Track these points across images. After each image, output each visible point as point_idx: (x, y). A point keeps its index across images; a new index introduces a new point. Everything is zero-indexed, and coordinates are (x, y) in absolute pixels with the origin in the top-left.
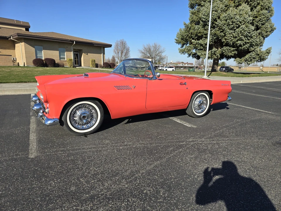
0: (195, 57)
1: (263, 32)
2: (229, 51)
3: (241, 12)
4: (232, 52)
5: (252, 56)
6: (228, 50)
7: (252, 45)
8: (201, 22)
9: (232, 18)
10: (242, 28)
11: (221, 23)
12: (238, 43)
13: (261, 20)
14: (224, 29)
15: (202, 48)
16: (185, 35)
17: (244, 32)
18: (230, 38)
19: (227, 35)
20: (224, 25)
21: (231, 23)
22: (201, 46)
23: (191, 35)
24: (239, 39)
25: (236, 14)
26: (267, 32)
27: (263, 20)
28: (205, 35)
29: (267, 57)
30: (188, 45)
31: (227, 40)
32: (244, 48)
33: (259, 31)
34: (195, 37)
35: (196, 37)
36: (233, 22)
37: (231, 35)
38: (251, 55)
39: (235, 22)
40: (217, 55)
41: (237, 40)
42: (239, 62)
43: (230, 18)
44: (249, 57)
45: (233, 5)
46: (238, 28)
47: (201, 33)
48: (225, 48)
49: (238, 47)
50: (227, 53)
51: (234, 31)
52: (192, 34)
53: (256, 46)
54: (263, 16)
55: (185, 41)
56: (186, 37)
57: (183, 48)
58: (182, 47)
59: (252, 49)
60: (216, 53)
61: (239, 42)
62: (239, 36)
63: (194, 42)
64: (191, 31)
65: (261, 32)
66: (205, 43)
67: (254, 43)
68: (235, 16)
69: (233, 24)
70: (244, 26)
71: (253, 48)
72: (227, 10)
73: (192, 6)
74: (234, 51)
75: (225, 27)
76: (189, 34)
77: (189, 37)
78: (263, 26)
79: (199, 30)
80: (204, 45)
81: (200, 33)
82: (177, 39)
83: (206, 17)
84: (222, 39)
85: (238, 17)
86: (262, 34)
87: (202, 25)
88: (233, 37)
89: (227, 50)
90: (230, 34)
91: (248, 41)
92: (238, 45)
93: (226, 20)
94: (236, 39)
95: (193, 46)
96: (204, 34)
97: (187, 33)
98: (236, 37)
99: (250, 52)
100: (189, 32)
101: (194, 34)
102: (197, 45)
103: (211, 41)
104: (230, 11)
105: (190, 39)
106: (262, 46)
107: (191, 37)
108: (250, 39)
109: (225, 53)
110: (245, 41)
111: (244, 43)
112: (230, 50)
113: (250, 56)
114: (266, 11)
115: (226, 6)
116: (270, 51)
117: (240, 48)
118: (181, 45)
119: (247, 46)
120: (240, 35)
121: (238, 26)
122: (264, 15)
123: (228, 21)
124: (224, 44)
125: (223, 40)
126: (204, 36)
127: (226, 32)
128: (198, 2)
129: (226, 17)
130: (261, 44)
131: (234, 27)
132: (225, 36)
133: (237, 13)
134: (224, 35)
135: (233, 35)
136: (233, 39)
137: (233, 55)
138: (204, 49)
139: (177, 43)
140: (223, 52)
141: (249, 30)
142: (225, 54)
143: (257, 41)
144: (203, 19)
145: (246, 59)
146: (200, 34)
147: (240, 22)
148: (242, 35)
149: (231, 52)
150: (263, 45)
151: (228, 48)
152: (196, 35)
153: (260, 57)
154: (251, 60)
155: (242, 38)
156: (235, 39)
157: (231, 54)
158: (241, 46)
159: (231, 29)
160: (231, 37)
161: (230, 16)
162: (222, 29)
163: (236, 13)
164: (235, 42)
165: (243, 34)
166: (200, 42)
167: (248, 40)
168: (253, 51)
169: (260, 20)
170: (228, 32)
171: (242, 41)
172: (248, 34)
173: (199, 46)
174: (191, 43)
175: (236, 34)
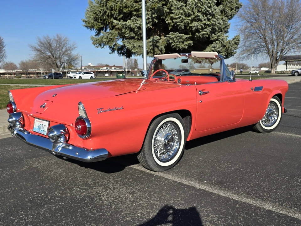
0: (123, 54)
1: (227, 10)
2: (180, 40)
4: (185, 43)
5: (216, 49)
6: (178, 38)
7: (213, 31)
12: (193, 25)
15: (133, 35)
16: (100, 12)
17: (201, 6)
18: (180, 17)
19: (173, 11)
22: (131, 31)
23: (111, 13)
24: (194, 18)
26: (232, 9)
28: (135, 10)
29: (235, 51)
30: (108, 30)
31: (175, 21)
32: (203, 34)
33: (221, 7)
34: (119, 15)
35: (121, 16)
37: (182, 11)
38: (214, 47)
40: (160, 48)
41: (192, 21)
42: (197, 60)
47: (129, 7)
48: (172, 35)
49: (193, 33)
50: (177, 43)
51: (184, 5)
52: (112, 10)
53: (219, 32)
55: (100, 22)
56: (101, 15)
57: (99, 37)
58: (98, 34)
59: (214, 37)
60: (158, 44)
61: (195, 24)
62: (194, 14)
63: (118, 24)
64: (110, 4)
65: (224, 10)
66: (138, 25)
67: (216, 27)
71: (215, 34)
74: (187, 39)
76: (107, 9)
77: (108, 16)
80: (136, 29)
81: (126, 7)
82: (86, 20)
84: (166, 18)
86: (225, 12)
88: (185, 14)
89: (176, 38)
90: (178, 9)
91: (208, 23)
92: (194, 29)
94: (190, 18)
95: (116, 32)
96: (133, 9)
97: (102, 8)
98: (189, 16)
99: (212, 42)
100: (106, 5)
101: (117, 9)
102: (123, 30)
103: (148, 21)
105: (110, 19)
106: (226, 32)
107: (112, 15)
108: (211, 19)
109: (173, 44)
110: (204, 22)
111: (203, 25)
112: (180, 38)
116: (239, 40)
117: (197, 34)
118: (95, 31)
119: (208, 31)
120: (195, 10)
124: (170, 28)
125: (168, 21)
126: (135, 13)
127: (172, 6)
130: (226, 29)
132: (171, 12)
134: (168, 10)
135: (184, 11)
136: (184, 17)
137: (186, 47)
138: (136, 37)
139: (87, 27)
140: (170, 42)
141: (209, 3)
142: (173, 46)
143: (220, 24)
146: (127, 9)
148: (199, 11)
149: (183, 43)
150: (229, 30)
151: (177, 34)
152: (120, 12)
153: (227, 50)
155: (199, 16)
156: (188, 18)
157: (183, 46)
158: (197, 30)
160: (182, 14)
164: (188, 24)
165: (200, 10)
166: (128, 24)
167: (209, 20)
168: (217, 40)
170: (176, 5)
171: (199, 22)
172: (208, 9)
173: (128, 32)
174: (112, 27)
175: (188, 9)
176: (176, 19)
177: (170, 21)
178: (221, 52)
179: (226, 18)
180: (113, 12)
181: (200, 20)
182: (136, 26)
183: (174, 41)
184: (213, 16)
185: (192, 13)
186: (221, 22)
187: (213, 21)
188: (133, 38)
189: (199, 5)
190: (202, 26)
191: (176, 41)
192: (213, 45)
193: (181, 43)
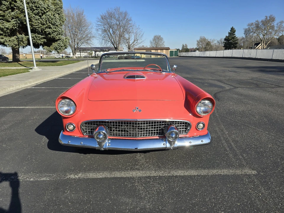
4: (41, 40)
6: (37, 37)
9: (35, 3)
10: (48, 15)
12: (46, 30)
17: (51, 21)
18: (38, 25)
19: (33, 21)
21: (34, 8)
24: (47, 26)
32: (53, 36)
36: (36, 7)
39: (39, 7)
44: (58, 45)
46: (43, 14)
48: (33, 35)
49: (47, 35)
54: (58, 6)
60: (24, 40)
62: (47, 24)
66: (7, 27)
70: (49, 13)
74: (42, 38)
80: (5, 29)
88: (41, 24)
90: (36, 20)
91: (55, 30)
92: (48, 33)
94: (44, 26)
98: (44, 25)
99: (57, 41)
103: (15, 25)
109: (34, 41)
110: (53, 29)
112: (39, 37)
113: (59, 45)
117: (49, 36)
120: (48, 22)
121: (43, 12)
122: (58, 5)
127: (31, 17)
131: (38, 13)
135: (41, 22)
136: (41, 26)
137: (42, 43)
145: (56, 47)
147: (45, 9)
148: (49, 23)
151: (36, 35)
154: (60, 49)
155: (50, 26)
158: (49, 34)
159: (36, 15)
160: (39, 23)
164: (44, 29)
165: (51, 22)
167: (55, 28)
171: (51, 29)
172: (55, 22)
175: (44, 21)
176: (34, 25)
181: (50, 28)
182: (5, 27)
183: (34, 39)
184: (57, 26)
185: (46, 23)
187: (57, 29)
188: (1, 35)
189: (50, 19)
190: (52, 31)
191: (36, 39)
193: (39, 41)
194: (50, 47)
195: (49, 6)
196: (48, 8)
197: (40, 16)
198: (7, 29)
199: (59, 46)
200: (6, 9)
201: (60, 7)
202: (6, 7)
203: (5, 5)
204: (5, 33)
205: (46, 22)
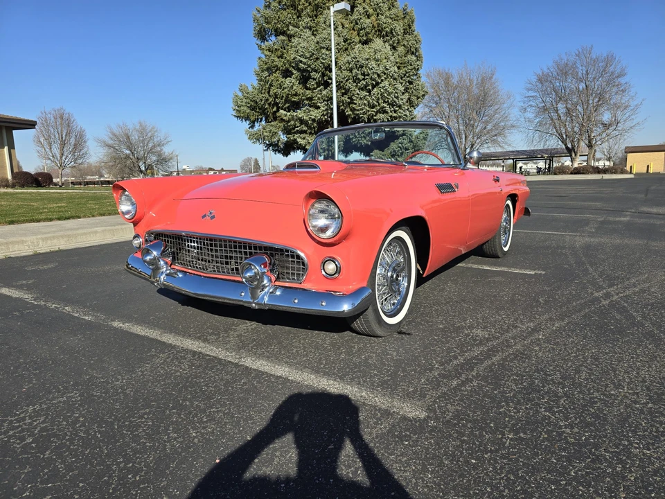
1: (414, 98)
3: (378, 56)
4: (368, 138)
8: (294, 72)
9: (363, 67)
10: (383, 87)
11: (341, 74)
13: (407, 75)
14: (349, 90)
15: (305, 128)
16: (261, 100)
17: (388, 97)
18: (363, 108)
19: (355, 101)
20: (347, 80)
21: (361, 77)
22: (301, 124)
23: (275, 100)
24: (379, 109)
25: (369, 59)
26: (418, 98)
27: (411, 73)
28: (307, 99)
30: (263, 123)
31: (356, 113)
34: (285, 104)
36: (363, 74)
37: (366, 102)
38: (402, 143)
39: (368, 75)
41: (377, 113)
43: (358, 66)
44: (399, 147)
45: (357, 39)
46: (374, 87)
47: (300, 95)
51: (368, 94)
52: (276, 97)
54: (410, 67)
55: (258, 112)
56: (262, 103)
57: (255, 129)
58: (252, 127)
61: (381, 116)
62: (379, 105)
63: (286, 115)
64: (273, 91)
66: (313, 117)
68: (367, 62)
69: (364, 79)
70: (386, 83)
72: (346, 49)
73: (262, 35)
75: (350, 85)
76: (270, 96)
77: (269, 104)
78: (411, 86)
79: (295, 88)
80: (310, 122)
81: (296, 95)
82: (238, 108)
83: (308, 62)
84: (346, 109)
85: (373, 64)
86: (410, 101)
87: (297, 78)
88: (369, 105)
90: (361, 99)
91: (395, 115)
93: (351, 70)
94: (374, 110)
95: (282, 125)
96: (305, 98)
97: (264, 95)
98: (373, 107)
99: (397, 138)
100: (269, 92)
101: (283, 96)
102: (292, 122)
103: (325, 113)
104: (357, 52)
105: (273, 108)
107: (276, 104)
108: (398, 110)
109: (354, 140)
110: (391, 114)
113: (400, 145)
114: (414, 58)
115: (344, 42)
120: (381, 101)
121: (374, 83)
122: (411, 65)
123: (354, 71)
124: (350, 121)
125: (348, 112)
126: (307, 102)
127: (353, 95)
128: (279, 26)
129: (349, 64)
131: (366, 86)
132: (352, 102)
133: (371, 56)
134: (349, 100)
135: (369, 102)
136: (368, 109)
137: (369, 144)
138: (309, 131)
139: (237, 117)
141: (396, 93)
142: (354, 142)
143: (407, 116)
144: (302, 65)
145: (394, 151)
146: (297, 98)
147: (379, 76)
148: (385, 102)
149: (365, 138)
152: (286, 101)
153: (414, 147)
154: (402, 154)
155: (385, 107)
157: (365, 141)
159: (362, 89)
160: (365, 104)
161: (358, 61)
162: (345, 89)
163: (368, 57)
164: (373, 116)
165: (386, 100)
166: (300, 116)
167: (395, 112)
169: (405, 75)
170: (358, 94)
171: (385, 115)
172: (395, 99)
173: (298, 125)
174: (274, 118)
175: (373, 99)
176: (358, 110)
177: (350, 113)
178: (408, 150)
179: (412, 108)
180: (277, 100)
181: (385, 112)
182: (310, 118)
183: (356, 137)
184: (400, 107)
186: (408, 113)
187: (400, 112)
188: (305, 132)
189: (386, 95)
190: (388, 119)
192: (400, 141)
193: (363, 139)
194: (383, 151)
195: (387, 69)
196: (385, 74)
197: (369, 91)
198: (314, 120)
199: (401, 148)
200: (315, 86)
201: (415, 68)
202: (316, 83)
203: (314, 79)
204: (311, 128)
205: (378, 102)
